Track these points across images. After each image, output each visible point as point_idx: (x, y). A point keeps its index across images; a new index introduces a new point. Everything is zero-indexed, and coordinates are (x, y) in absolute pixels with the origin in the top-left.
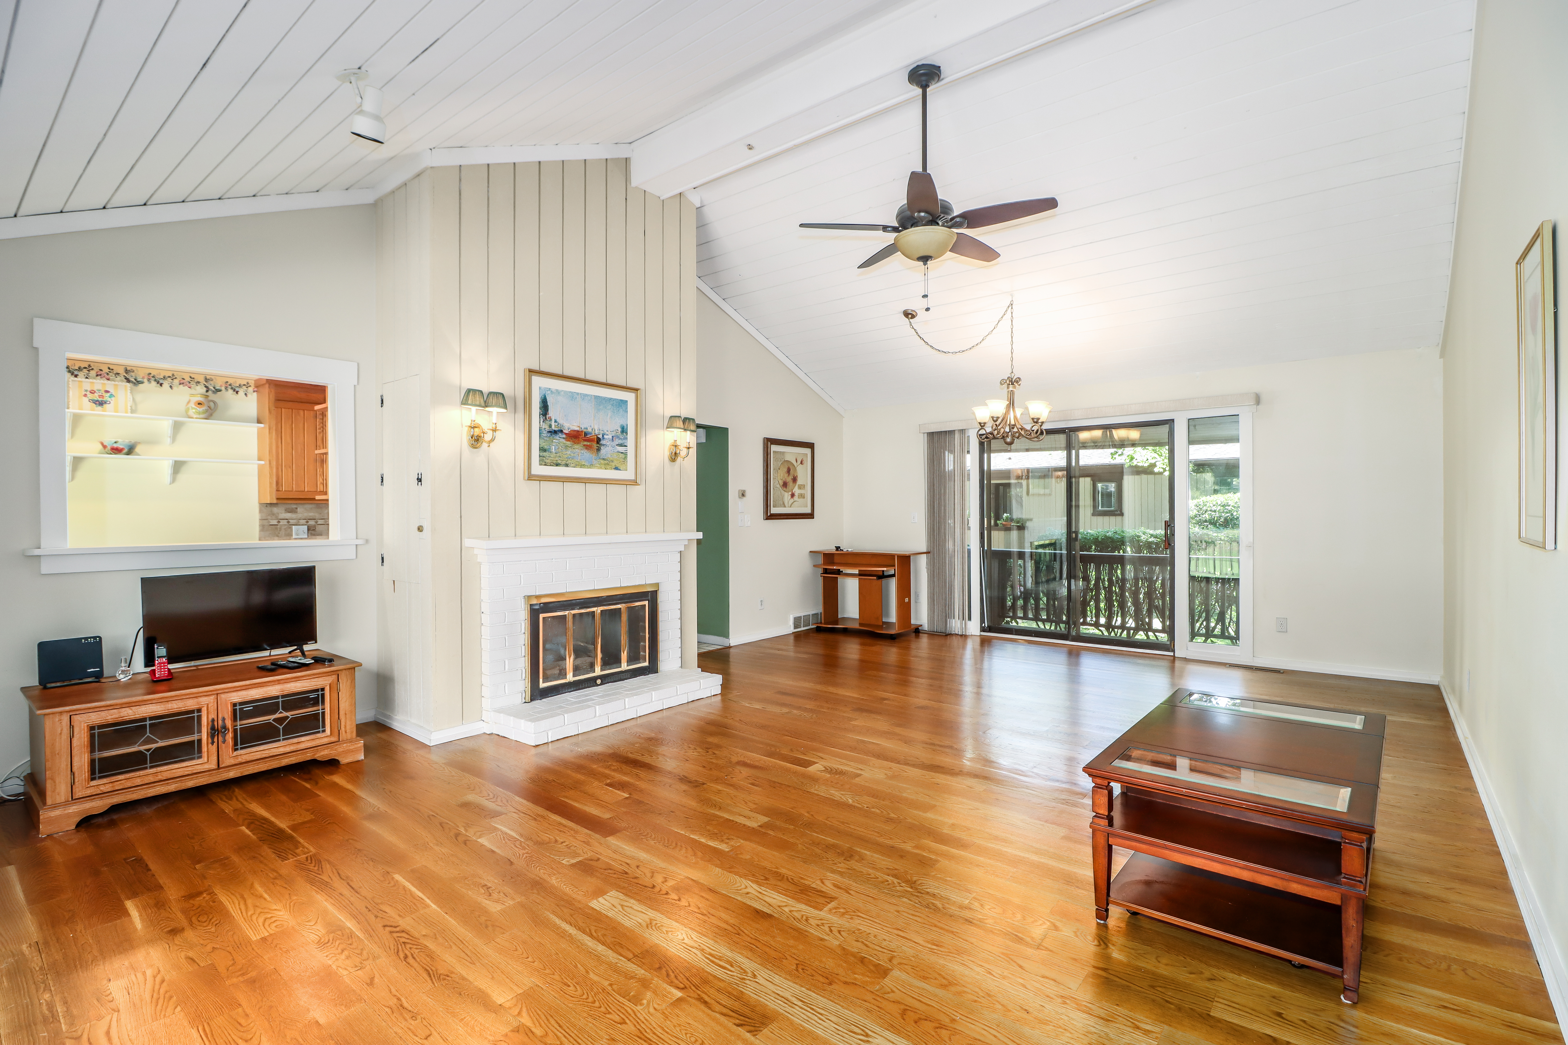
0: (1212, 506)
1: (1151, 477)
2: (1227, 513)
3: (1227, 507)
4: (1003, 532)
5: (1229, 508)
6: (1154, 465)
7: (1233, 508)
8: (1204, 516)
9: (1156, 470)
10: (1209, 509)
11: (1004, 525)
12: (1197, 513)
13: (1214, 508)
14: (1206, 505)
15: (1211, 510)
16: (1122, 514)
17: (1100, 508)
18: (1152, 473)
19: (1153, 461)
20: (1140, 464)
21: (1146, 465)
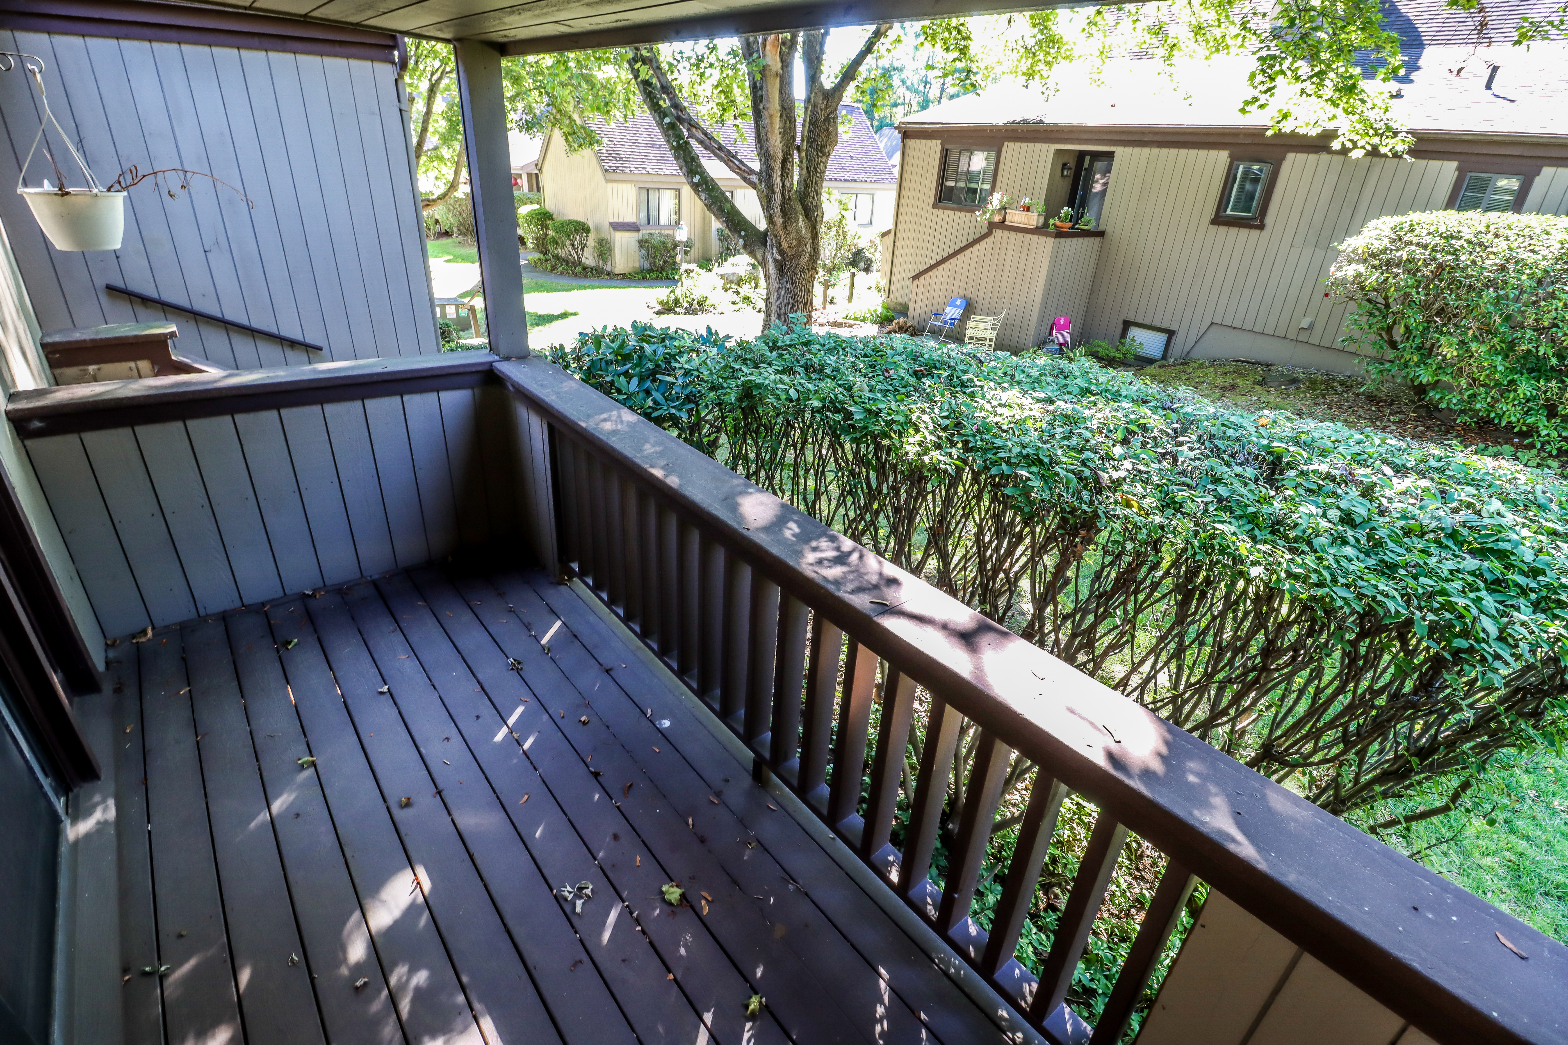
0: (1425, 232)
1: (1325, 157)
2: (1448, 253)
3: (1453, 242)
4: (1052, 239)
5: (1457, 244)
6: (1329, 135)
7: (1465, 245)
8: (1399, 254)
9: (1336, 145)
10: (1415, 240)
11: (1057, 227)
12: (1389, 245)
13: (1428, 239)
14: (1412, 231)
15: (1418, 244)
16: (1261, 227)
17: (1228, 212)
18: (1327, 149)
19: (1330, 126)
20: (1302, 131)
21: (1313, 132)
